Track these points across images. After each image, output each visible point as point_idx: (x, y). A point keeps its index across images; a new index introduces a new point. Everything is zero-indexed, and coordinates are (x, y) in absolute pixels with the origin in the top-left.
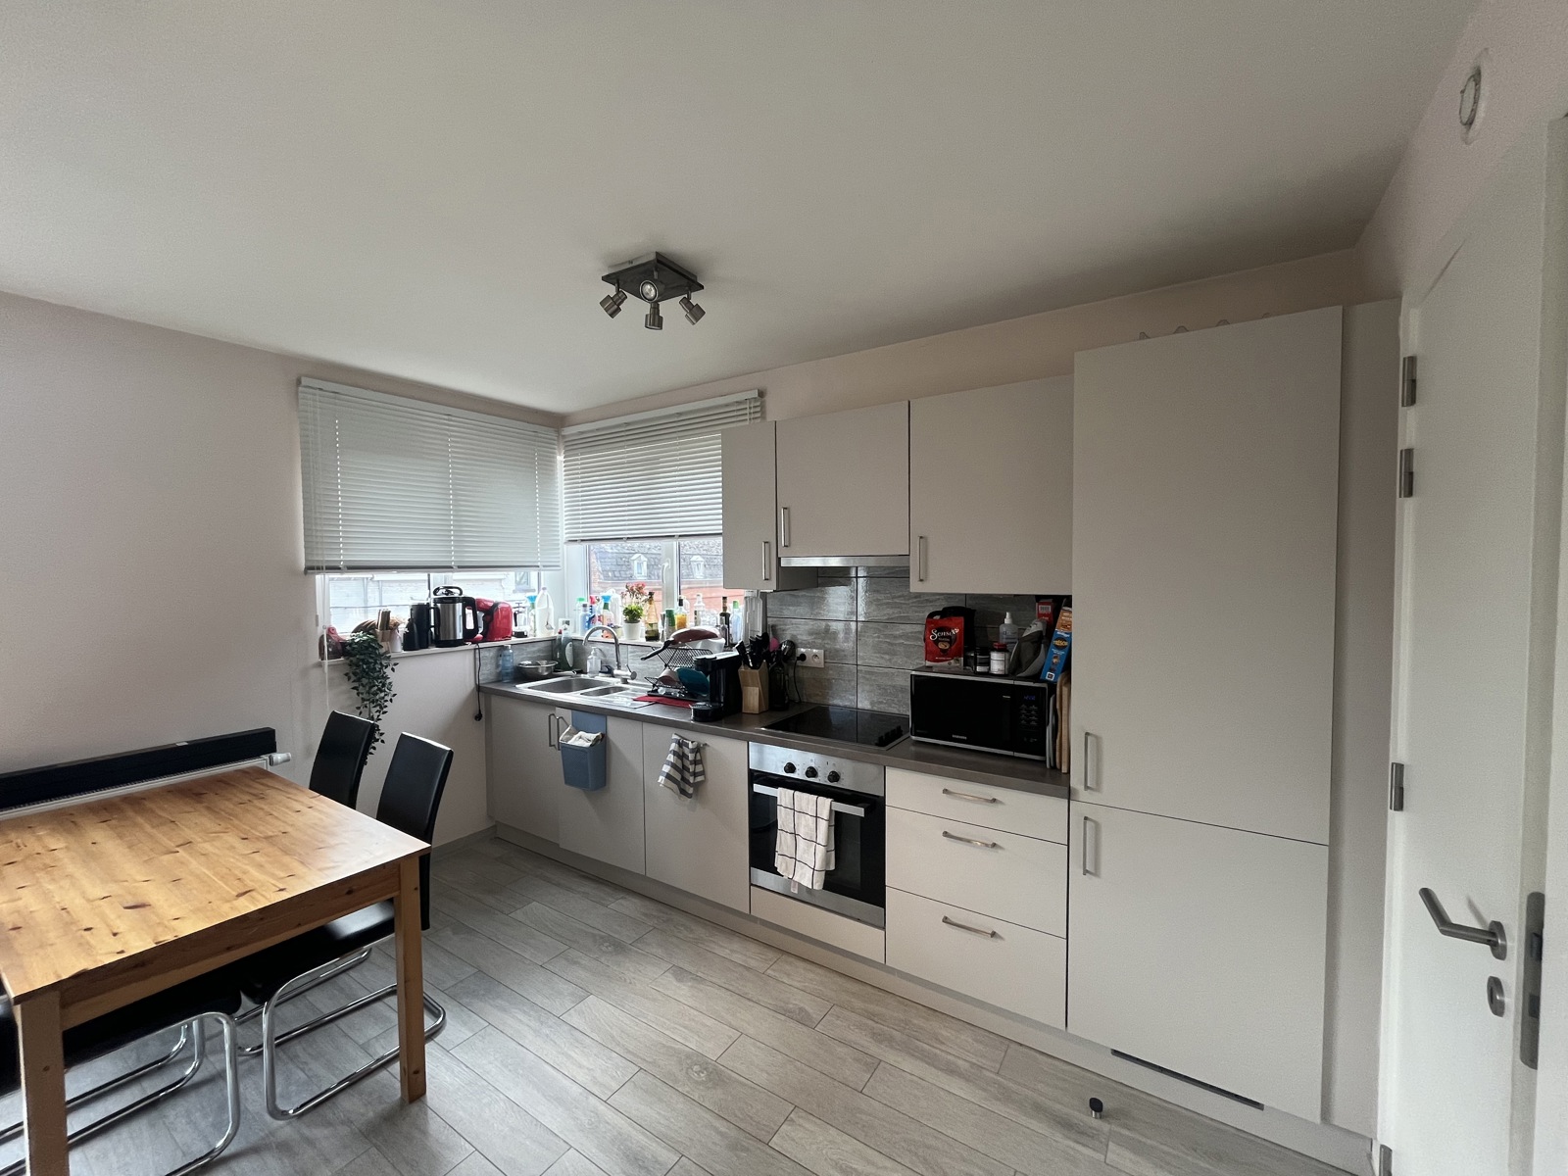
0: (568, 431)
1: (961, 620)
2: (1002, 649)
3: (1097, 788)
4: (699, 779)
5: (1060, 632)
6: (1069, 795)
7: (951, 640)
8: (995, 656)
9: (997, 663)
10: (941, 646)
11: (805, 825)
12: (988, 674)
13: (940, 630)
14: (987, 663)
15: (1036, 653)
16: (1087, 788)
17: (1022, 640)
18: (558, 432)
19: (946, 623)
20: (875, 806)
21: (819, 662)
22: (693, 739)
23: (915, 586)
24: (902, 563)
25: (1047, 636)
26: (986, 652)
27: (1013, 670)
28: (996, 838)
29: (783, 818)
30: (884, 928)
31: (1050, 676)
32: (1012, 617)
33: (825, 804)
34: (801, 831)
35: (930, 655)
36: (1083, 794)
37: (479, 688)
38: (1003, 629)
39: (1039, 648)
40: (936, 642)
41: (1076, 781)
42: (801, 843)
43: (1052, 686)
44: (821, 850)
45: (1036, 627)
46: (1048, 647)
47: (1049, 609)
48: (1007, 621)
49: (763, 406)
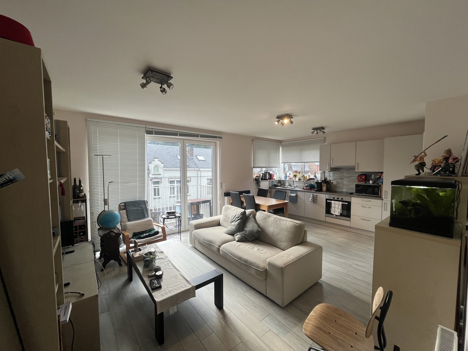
0: (282, 143)
1: (364, 176)
2: (372, 180)
3: (387, 199)
4: (316, 200)
5: (382, 177)
6: (382, 200)
7: (362, 179)
8: (370, 181)
9: (371, 182)
10: (361, 180)
11: (337, 206)
12: (369, 184)
13: (360, 177)
14: (369, 182)
15: (378, 181)
16: (385, 198)
17: (376, 178)
18: (281, 143)
19: (362, 176)
20: (349, 203)
21: (336, 184)
22: (315, 194)
23: (356, 170)
24: (354, 167)
25: (380, 178)
26: (369, 180)
27: (374, 183)
28: (370, 206)
29: (333, 205)
30: (350, 221)
31: (380, 184)
32: (374, 175)
33: (341, 203)
34: (336, 207)
35: (359, 181)
36: (384, 199)
37: (270, 187)
38: (372, 177)
39: (378, 180)
40: (360, 179)
41: (383, 197)
42: (336, 209)
43: (380, 185)
44: (340, 210)
45: (378, 177)
46: (380, 179)
47: (380, 174)
48: (373, 176)
49: (325, 140)
